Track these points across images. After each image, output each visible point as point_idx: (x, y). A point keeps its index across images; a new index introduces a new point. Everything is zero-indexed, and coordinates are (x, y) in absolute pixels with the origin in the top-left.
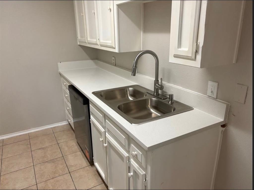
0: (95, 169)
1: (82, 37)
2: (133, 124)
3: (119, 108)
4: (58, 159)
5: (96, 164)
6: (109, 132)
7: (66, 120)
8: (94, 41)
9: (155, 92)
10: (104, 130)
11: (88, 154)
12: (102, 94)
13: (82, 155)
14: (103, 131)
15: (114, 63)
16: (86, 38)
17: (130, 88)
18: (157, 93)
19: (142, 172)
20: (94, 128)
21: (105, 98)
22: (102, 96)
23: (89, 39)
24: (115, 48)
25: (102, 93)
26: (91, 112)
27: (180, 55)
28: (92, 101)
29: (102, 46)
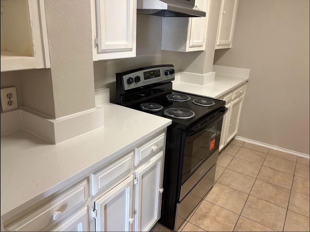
4: (284, 189)
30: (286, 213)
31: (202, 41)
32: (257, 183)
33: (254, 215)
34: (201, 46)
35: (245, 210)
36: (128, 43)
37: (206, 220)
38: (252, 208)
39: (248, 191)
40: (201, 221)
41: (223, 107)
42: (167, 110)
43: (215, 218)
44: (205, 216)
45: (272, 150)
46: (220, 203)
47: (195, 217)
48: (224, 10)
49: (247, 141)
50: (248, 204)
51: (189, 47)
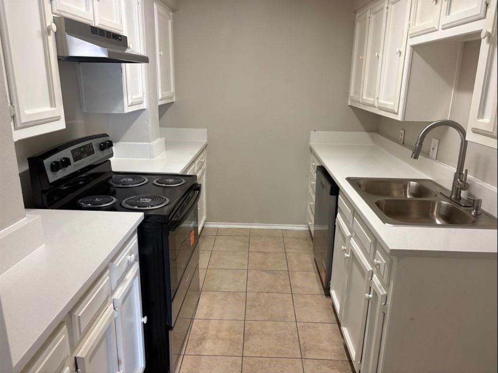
0: (330, 301)
1: (356, 93)
2: (386, 224)
3: (378, 204)
4: (281, 272)
5: (333, 292)
6: (357, 238)
7: (306, 224)
8: (370, 100)
9: (454, 194)
10: (350, 234)
11: (324, 274)
12: (362, 183)
13: (316, 277)
14: (348, 235)
15: (401, 140)
16: (360, 95)
17: (411, 182)
18: (456, 195)
19: (382, 292)
20: (340, 234)
21: (364, 189)
22: (360, 186)
23: (364, 97)
24: (397, 114)
25: (362, 181)
26: (340, 208)
27: (479, 129)
28: (343, 191)
29: (380, 109)
30: (293, 298)
31: (142, 96)
32: (251, 274)
33: (260, 314)
34: (141, 103)
35: (248, 311)
36: (53, 109)
37: (207, 343)
38: (256, 307)
39: (244, 289)
40: (200, 347)
41: (195, 184)
42: (125, 200)
43: (217, 336)
44: (202, 339)
45: (253, 229)
46: (216, 315)
47: (191, 345)
48: (160, 51)
49: (221, 226)
50: (250, 304)
51: (128, 106)
